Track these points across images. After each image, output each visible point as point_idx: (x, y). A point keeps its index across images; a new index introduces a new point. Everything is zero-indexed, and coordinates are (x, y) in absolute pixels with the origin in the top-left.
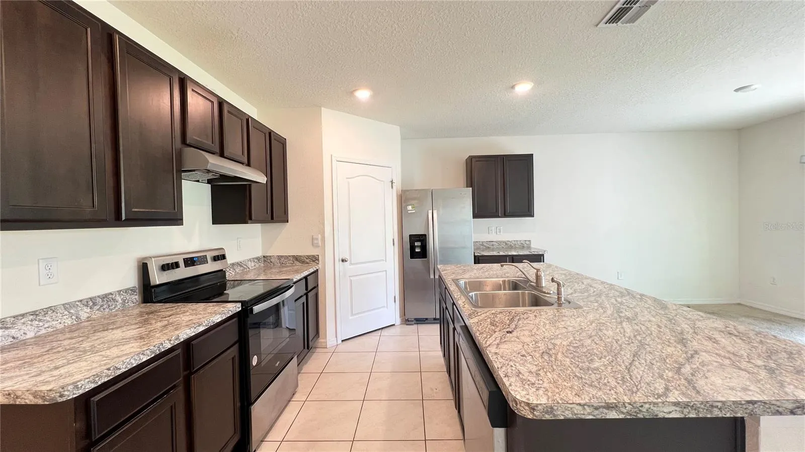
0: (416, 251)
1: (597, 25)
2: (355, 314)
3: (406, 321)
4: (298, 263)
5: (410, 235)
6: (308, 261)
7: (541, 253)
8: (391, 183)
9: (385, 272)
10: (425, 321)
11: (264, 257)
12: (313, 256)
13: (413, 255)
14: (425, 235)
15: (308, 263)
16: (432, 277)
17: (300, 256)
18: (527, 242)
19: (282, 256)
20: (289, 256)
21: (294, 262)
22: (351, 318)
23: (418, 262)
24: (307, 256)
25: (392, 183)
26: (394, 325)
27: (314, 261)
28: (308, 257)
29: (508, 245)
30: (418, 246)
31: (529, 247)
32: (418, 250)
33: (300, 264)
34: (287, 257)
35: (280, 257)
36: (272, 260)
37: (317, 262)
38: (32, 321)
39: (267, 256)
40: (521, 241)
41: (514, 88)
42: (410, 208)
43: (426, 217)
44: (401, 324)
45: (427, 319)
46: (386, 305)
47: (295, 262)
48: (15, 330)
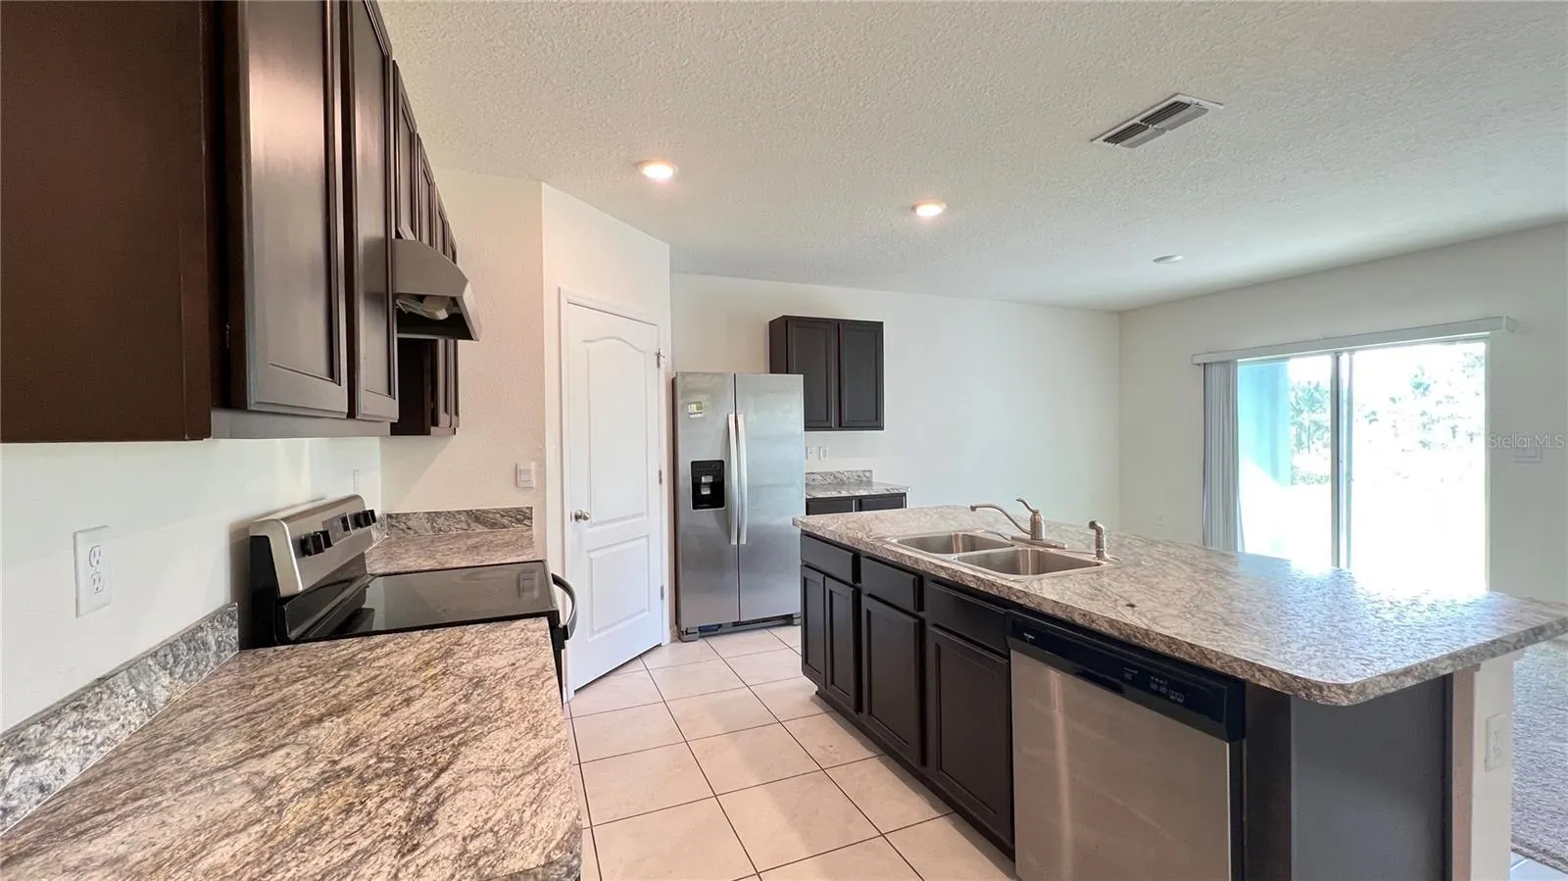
0: (703, 493)
1: (1092, 140)
2: (599, 631)
3: (681, 634)
4: (480, 529)
5: (692, 463)
6: (505, 521)
7: (902, 491)
8: (656, 357)
9: (645, 540)
10: (717, 630)
11: (389, 516)
12: (519, 510)
13: (699, 502)
14: (722, 462)
15: (505, 527)
16: (734, 542)
17: (484, 511)
18: (867, 474)
19: (438, 514)
20: (459, 512)
21: (469, 525)
22: (590, 640)
23: (708, 515)
24: (504, 510)
25: (658, 357)
26: (659, 646)
27: (520, 521)
28: (506, 513)
29: (839, 481)
30: (705, 484)
31: (869, 483)
32: (706, 492)
33: (486, 530)
34: (449, 515)
35: (433, 516)
36: (410, 523)
37: (526, 522)
38: (74, 728)
39: (397, 514)
40: (856, 472)
41: (915, 211)
42: (693, 408)
43: (724, 426)
44: (672, 642)
45: (720, 626)
46: (647, 608)
47: (473, 525)
48: (43, 763)
